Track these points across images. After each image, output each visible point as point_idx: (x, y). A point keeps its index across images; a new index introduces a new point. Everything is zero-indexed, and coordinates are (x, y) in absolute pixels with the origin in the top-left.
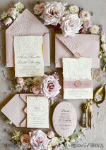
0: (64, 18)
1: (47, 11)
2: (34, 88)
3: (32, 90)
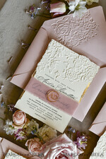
2: (35, 146)
3: (28, 144)
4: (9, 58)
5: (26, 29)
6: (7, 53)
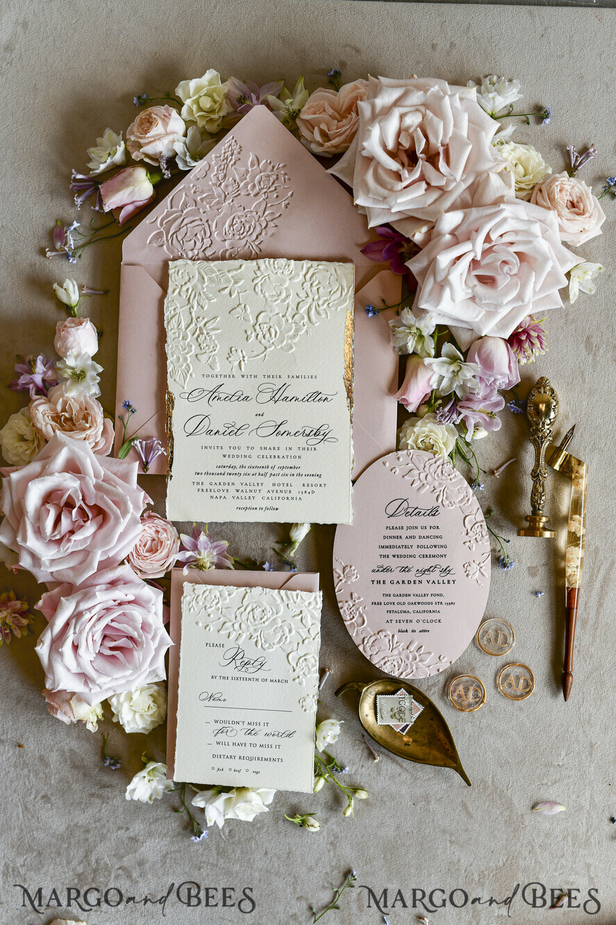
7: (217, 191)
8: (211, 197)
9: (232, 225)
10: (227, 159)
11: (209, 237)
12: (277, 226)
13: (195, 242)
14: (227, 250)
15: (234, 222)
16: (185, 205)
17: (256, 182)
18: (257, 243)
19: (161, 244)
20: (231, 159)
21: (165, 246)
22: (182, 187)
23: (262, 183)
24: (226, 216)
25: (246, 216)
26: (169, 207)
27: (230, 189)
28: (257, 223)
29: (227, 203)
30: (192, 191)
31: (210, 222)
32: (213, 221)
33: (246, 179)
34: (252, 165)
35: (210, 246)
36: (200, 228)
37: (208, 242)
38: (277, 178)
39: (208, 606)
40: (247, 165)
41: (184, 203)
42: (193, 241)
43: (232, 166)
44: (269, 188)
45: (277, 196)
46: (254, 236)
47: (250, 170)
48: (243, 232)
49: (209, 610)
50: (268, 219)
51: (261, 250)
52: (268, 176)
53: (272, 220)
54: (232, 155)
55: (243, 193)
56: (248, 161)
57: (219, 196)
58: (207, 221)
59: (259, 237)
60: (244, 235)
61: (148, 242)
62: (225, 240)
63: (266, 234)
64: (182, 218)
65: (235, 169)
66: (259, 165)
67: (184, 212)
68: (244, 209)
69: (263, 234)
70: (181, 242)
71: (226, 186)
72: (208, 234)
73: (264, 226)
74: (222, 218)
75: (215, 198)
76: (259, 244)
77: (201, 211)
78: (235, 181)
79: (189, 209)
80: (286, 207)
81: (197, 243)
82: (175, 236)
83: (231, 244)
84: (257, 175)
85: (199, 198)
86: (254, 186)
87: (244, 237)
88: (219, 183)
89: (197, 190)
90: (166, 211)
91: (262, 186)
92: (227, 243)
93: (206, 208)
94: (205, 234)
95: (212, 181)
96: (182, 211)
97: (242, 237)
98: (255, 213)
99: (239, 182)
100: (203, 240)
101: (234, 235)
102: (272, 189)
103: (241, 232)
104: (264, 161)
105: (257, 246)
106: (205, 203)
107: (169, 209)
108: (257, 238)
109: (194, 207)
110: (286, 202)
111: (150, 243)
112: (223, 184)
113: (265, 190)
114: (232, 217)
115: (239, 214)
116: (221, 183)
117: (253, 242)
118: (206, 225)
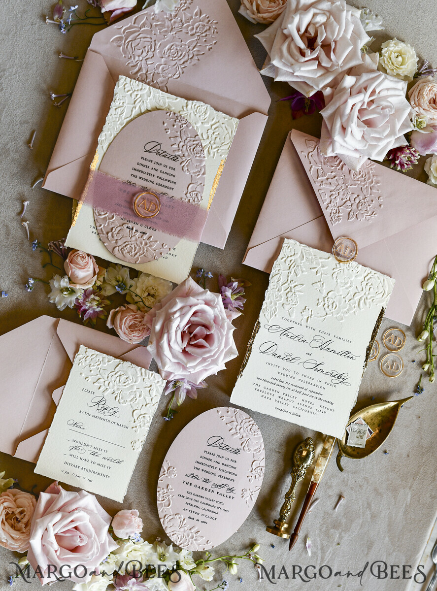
0: (349, 81)
1: (296, 24)
3: (113, 322)
4: (27, 135)
5: (52, 60)
6: (22, 123)
7: (167, 23)
8: (163, 26)
9: (170, 49)
10: (181, 5)
11: (153, 52)
12: (199, 60)
13: (142, 52)
14: (162, 64)
15: (172, 48)
16: (144, 25)
17: (195, 27)
18: (182, 67)
19: (119, 45)
20: (184, 6)
21: (121, 48)
22: (146, 12)
23: (198, 28)
24: (168, 42)
25: (181, 46)
26: (133, 22)
27: (177, 25)
28: (187, 54)
29: (172, 33)
30: (151, 18)
31: (156, 42)
32: (159, 42)
33: (189, 22)
34: (196, 15)
35: (151, 58)
36: (149, 43)
37: (151, 55)
38: (209, 29)
39: (92, 365)
40: (193, 14)
41: (143, 23)
42: (141, 51)
43: (183, 10)
44: (202, 33)
45: (205, 41)
46: (182, 61)
47: (193, 17)
48: (176, 57)
49: (92, 368)
50: (195, 53)
51: (183, 73)
52: (204, 26)
53: (197, 55)
54: (185, 3)
55: (184, 31)
56: (193, 12)
57: (168, 27)
58: (155, 41)
59: (185, 63)
60: (176, 58)
61: (111, 40)
62: (163, 57)
63: (190, 63)
64: (139, 33)
65: (184, 13)
66: (200, 16)
67: (142, 29)
68: (181, 41)
69: (189, 62)
70: (133, 48)
71: (175, 22)
72: (153, 50)
73: (191, 56)
74: (165, 42)
75: (165, 28)
76: (184, 68)
77: (153, 33)
78: (181, 21)
79: (146, 28)
80: (209, 50)
81: (144, 53)
82: (130, 43)
83: (165, 61)
84: (197, 22)
85: (154, 24)
86: (193, 29)
87: (175, 60)
88: (171, 18)
89: (155, 18)
90: (130, 24)
91: (198, 31)
92: (163, 60)
93: (157, 32)
94: (151, 48)
95: (166, 15)
96: (141, 29)
97: (174, 59)
98: (187, 47)
99: (184, 23)
100: (148, 52)
101: (169, 56)
102: (204, 35)
103: (175, 56)
104: (205, 15)
105: (182, 68)
106: (157, 28)
107: (132, 24)
108: (184, 63)
109: (149, 28)
110: (210, 47)
111: (112, 41)
112: (173, 20)
113: (199, 34)
114: (172, 44)
115: (177, 43)
116: (172, 19)
117: (180, 65)
118: (153, 43)
